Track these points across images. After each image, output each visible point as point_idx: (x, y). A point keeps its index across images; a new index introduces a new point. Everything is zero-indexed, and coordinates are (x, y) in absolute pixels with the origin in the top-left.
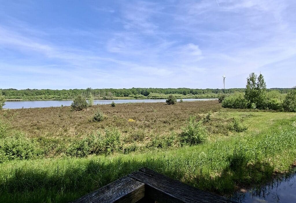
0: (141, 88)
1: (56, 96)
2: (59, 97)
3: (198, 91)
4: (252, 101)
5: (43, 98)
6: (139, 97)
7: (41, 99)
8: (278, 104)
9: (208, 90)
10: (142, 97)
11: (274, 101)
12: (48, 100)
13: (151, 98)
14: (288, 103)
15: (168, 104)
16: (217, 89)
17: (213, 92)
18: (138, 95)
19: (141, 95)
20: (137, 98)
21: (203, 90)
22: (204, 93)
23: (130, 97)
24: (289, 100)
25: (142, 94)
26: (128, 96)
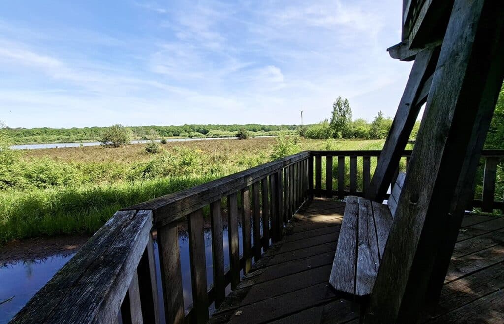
0: (197, 125)
1: (63, 137)
2: (68, 139)
3: (271, 128)
4: (337, 131)
5: (39, 140)
6: (195, 136)
7: (35, 143)
8: (364, 131)
9: (283, 126)
10: (199, 136)
11: (360, 129)
12: (49, 143)
13: (212, 136)
14: (375, 130)
15: (239, 139)
16: (294, 125)
17: (289, 129)
18: (193, 134)
19: (197, 134)
20: (192, 137)
21: (277, 126)
22: (278, 130)
23: (182, 136)
24: (376, 127)
25: (198, 131)
26: (178, 136)
